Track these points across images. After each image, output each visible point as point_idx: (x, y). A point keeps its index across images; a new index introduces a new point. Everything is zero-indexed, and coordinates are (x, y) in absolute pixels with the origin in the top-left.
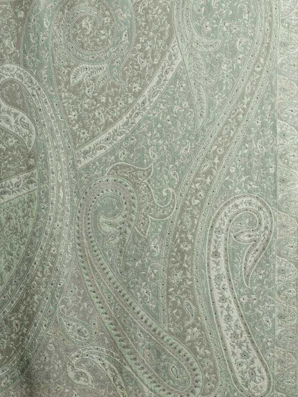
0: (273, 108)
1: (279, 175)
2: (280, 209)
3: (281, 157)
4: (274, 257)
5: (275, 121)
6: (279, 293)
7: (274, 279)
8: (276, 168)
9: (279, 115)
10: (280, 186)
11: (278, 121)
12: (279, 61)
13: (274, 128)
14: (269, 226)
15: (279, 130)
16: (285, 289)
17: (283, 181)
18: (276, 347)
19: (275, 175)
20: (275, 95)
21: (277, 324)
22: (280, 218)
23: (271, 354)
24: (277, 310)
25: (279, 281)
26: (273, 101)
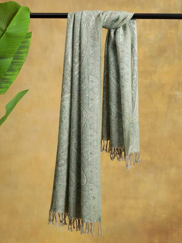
0: (88, 70)
1: (90, 97)
2: (90, 111)
3: (91, 90)
4: (88, 130)
5: (89, 76)
6: (90, 144)
7: (88, 139)
8: (89, 95)
9: (90, 73)
10: (90, 102)
11: (90, 76)
12: (91, 52)
13: (88, 79)
14: (86, 117)
15: (90, 79)
16: (92, 143)
17: (92, 99)
18: (89, 166)
19: (89, 97)
20: (89, 66)
21: (89, 156)
22: (91, 114)
23: (87, 169)
24: (89, 151)
25: (90, 139)
26: (88, 68)
